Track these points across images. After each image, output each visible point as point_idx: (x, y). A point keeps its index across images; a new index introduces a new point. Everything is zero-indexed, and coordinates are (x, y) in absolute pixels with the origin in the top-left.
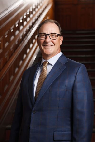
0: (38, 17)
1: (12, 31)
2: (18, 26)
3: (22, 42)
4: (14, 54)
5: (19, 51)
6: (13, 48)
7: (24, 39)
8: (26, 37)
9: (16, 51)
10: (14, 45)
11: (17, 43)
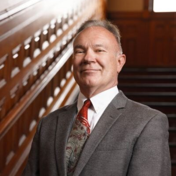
0: (72, 35)
1: (15, 56)
2: (30, 49)
3: (38, 82)
4: (17, 105)
5: (28, 99)
6: (16, 92)
7: (42, 77)
8: (46, 72)
9: (22, 100)
10: (18, 87)
11: (25, 83)
